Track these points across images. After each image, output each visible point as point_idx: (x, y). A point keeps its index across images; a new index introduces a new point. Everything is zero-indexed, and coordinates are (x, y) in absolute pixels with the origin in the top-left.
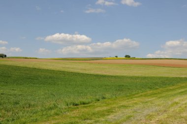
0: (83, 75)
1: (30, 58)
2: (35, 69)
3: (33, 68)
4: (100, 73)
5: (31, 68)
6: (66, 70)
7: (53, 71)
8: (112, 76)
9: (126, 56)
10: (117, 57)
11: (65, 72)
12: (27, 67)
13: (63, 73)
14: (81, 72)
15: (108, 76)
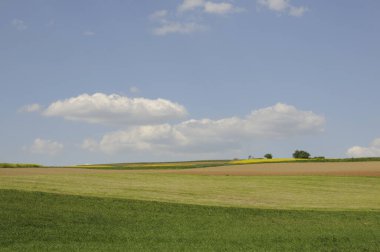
0: (189, 209)
1: (19, 166)
2: (42, 194)
3: (36, 193)
4: (238, 203)
5: (28, 193)
6: (137, 196)
7: (99, 199)
8: (281, 212)
9: (298, 155)
10: (269, 156)
11: (135, 201)
12: (15, 192)
13: (129, 204)
14: (182, 200)
15: (269, 211)
